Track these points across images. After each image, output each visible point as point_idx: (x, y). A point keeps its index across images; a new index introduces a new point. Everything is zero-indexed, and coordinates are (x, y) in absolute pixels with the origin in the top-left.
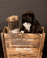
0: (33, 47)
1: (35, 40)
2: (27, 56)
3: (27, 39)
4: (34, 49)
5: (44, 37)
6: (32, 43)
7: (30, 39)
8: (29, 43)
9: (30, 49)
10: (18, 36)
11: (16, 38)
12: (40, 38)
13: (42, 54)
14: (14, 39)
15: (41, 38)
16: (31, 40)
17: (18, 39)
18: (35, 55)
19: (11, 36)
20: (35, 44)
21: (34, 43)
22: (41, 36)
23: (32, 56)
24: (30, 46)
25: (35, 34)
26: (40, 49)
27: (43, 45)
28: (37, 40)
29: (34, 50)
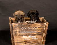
0: (37, 35)
3: (32, 28)
4: (38, 36)
5: (47, 26)
6: (36, 31)
7: (35, 27)
8: (34, 31)
9: (35, 36)
10: (24, 25)
13: (45, 41)
14: (21, 28)
16: (36, 29)
17: (25, 28)
18: (39, 42)
19: (18, 25)
20: (40, 32)
21: (39, 31)
22: (44, 25)
23: (36, 43)
24: (35, 34)
25: (39, 23)
26: (43, 36)
27: (46, 33)
28: (41, 29)
29: (38, 37)
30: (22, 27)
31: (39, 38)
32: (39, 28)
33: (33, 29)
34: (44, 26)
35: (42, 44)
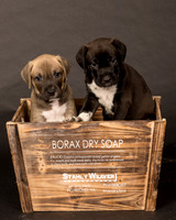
0: (123, 171)
1: (128, 145)
2: (102, 202)
4: (125, 176)
5: (162, 134)
6: (118, 154)
7: (113, 140)
8: (108, 156)
9: (112, 176)
11: (62, 138)
12: (147, 137)
13: (155, 194)
14: (54, 143)
15: (151, 136)
16: (114, 145)
17: (70, 141)
18: (129, 199)
19: (43, 131)
20: (131, 157)
21: (127, 154)
22: (150, 129)
23: (120, 203)
24: (112, 166)
25: (128, 123)
26: (147, 176)
27: (159, 162)
28: (136, 145)
29: (126, 180)
30: (57, 138)
31: (129, 183)
32: (126, 140)
33: (105, 145)
34: (149, 134)
35: (143, 208)
